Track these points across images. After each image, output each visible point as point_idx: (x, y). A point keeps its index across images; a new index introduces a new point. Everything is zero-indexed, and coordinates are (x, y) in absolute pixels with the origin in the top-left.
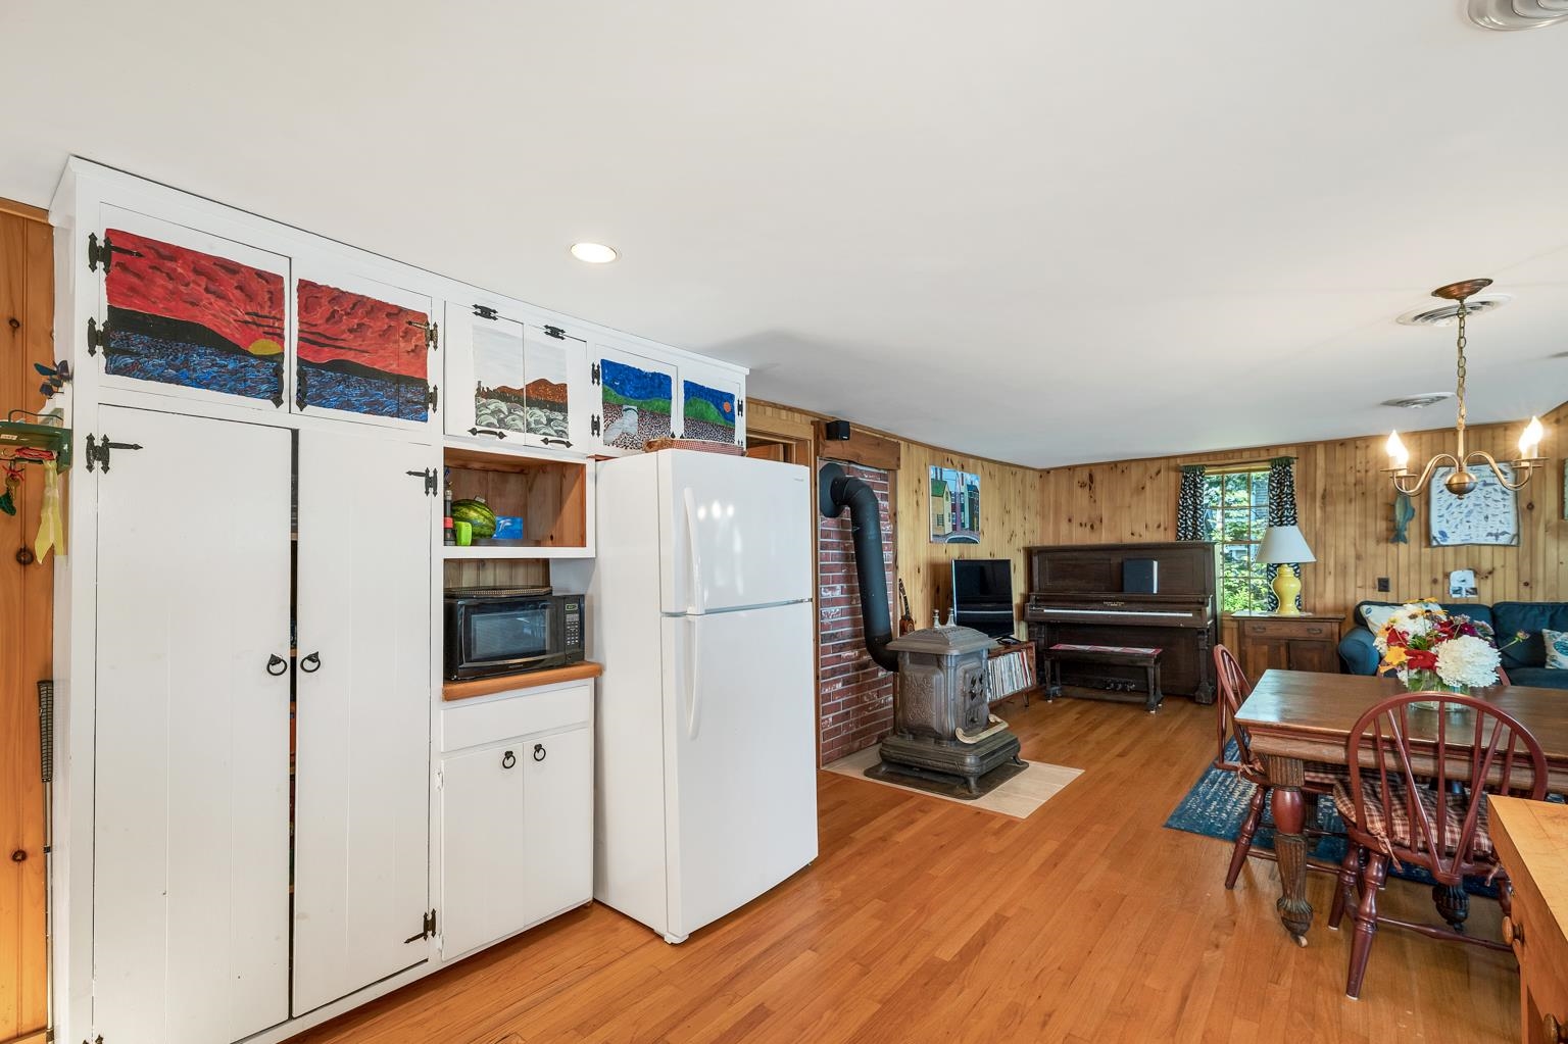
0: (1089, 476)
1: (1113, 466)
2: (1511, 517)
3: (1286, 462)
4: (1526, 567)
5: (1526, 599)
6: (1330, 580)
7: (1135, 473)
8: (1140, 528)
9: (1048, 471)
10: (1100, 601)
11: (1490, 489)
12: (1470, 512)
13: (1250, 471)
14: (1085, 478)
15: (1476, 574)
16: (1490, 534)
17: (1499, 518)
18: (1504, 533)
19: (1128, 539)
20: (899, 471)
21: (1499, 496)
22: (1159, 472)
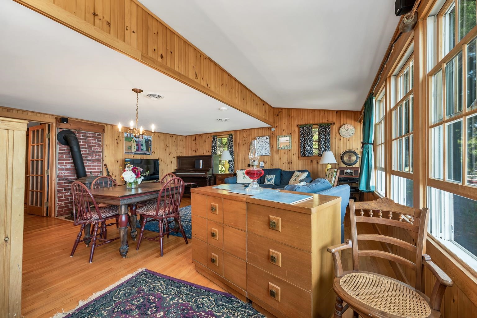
0: (196, 138)
1: (200, 135)
2: (269, 149)
3: (231, 135)
4: (272, 161)
5: (272, 168)
6: (240, 164)
7: (204, 137)
8: (205, 152)
9: (187, 136)
10: (190, 171)
11: (266, 142)
12: (263, 148)
13: (222, 137)
14: (194, 138)
15: (264, 162)
16: (266, 153)
17: (267, 149)
18: (268, 153)
19: (203, 154)
20: (104, 134)
21: (267, 144)
22: (209, 137)
